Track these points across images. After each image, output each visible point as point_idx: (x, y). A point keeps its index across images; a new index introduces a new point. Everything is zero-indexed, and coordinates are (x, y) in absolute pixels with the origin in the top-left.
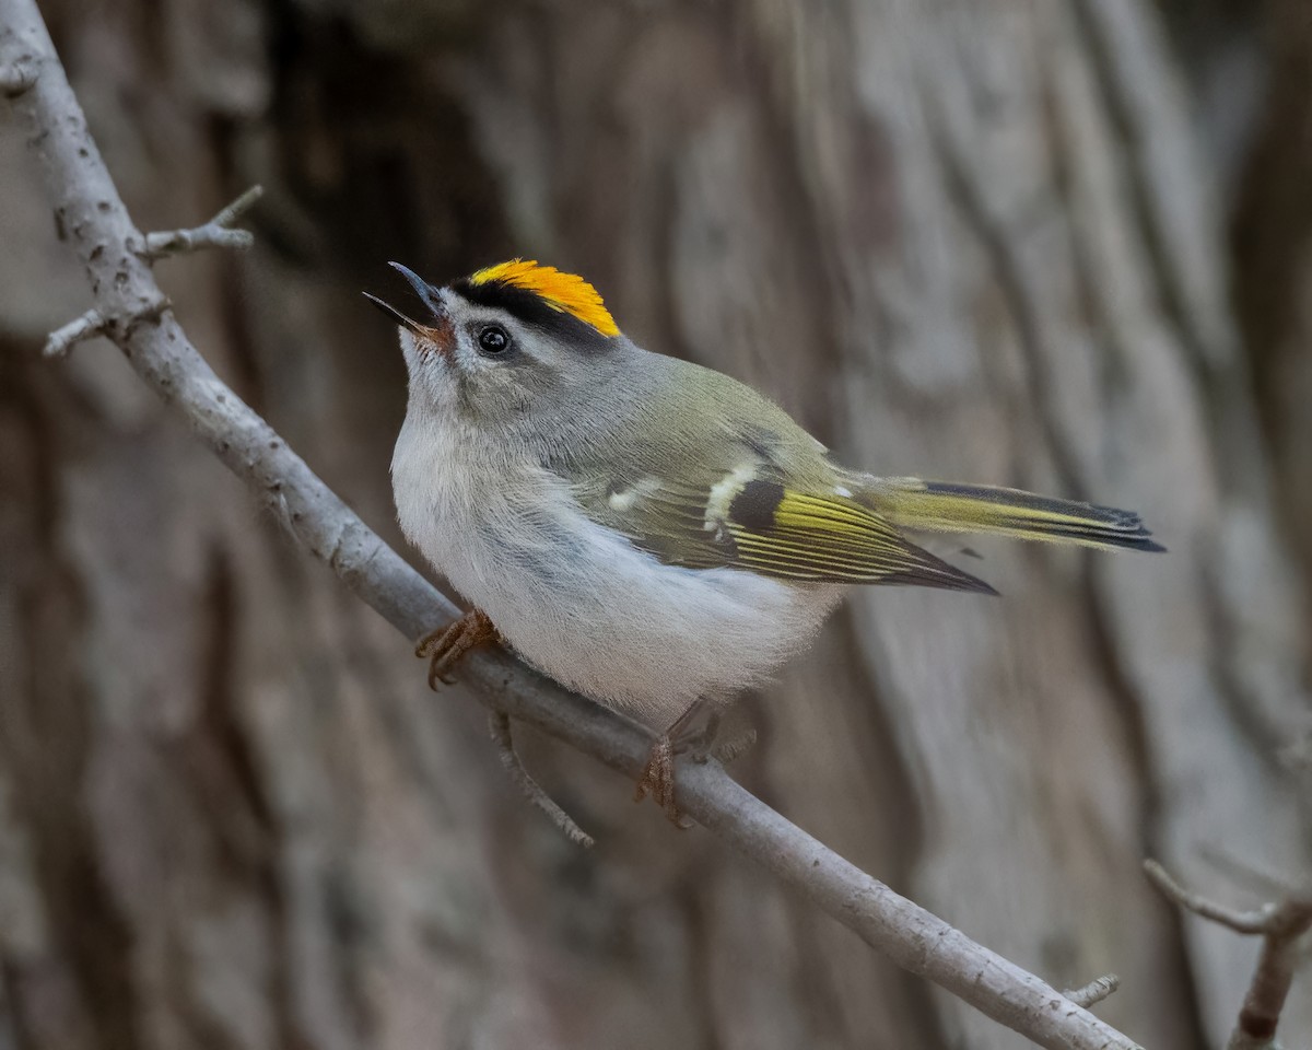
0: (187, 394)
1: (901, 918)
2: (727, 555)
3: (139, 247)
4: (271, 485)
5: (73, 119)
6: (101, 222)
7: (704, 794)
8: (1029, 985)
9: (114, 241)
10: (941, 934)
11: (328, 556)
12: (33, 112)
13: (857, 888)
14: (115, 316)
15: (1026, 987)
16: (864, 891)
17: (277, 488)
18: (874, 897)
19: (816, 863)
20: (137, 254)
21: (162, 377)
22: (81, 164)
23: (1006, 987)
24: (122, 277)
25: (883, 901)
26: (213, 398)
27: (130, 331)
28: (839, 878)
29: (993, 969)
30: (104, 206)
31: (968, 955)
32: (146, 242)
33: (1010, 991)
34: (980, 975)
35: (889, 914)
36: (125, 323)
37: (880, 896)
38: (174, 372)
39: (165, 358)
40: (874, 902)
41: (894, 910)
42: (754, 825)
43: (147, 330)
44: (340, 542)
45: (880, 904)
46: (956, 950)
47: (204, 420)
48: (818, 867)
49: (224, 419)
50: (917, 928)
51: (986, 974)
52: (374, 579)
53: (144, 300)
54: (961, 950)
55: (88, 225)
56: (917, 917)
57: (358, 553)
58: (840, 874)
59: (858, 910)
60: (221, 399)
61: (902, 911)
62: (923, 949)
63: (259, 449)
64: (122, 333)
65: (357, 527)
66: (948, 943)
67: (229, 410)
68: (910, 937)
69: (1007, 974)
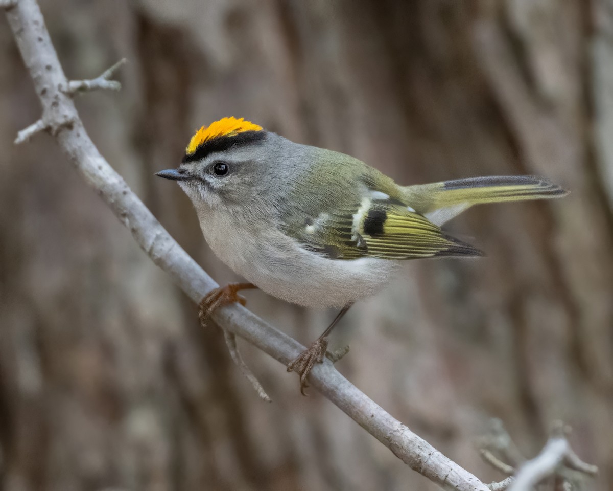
0: (84, 166)
1: (411, 446)
2: (363, 251)
3: (65, 88)
4: (122, 213)
5: (36, 23)
6: (46, 75)
7: (321, 378)
8: (470, 482)
9: (52, 86)
10: (430, 454)
11: (148, 249)
12: (16, 18)
13: (391, 430)
14: (51, 124)
15: (468, 484)
16: (395, 431)
17: (124, 215)
18: (399, 434)
19: (373, 416)
20: (64, 93)
21: (73, 156)
22: (39, 45)
23: (459, 483)
24: (55, 104)
25: (403, 436)
26: (96, 167)
27: (58, 132)
28: (382, 423)
29: (453, 473)
30: (49, 68)
31: (443, 466)
32: (68, 86)
33: (460, 485)
34: (447, 476)
35: (405, 444)
36: (55, 128)
37: (402, 434)
38: (78, 153)
39: (74, 146)
40: (398, 437)
41: (408, 441)
42: (344, 395)
43: (65, 132)
44: (153, 243)
45: (402, 438)
46: (436, 463)
47: (92, 179)
48: (373, 418)
49: (101, 179)
50: (418, 451)
51: (450, 476)
52: (169, 263)
53: (65, 116)
54: (439, 463)
55: (39, 78)
56: (419, 445)
57: (161, 250)
58: (384, 422)
59: (391, 440)
60: (100, 168)
61: (412, 442)
62: (421, 462)
63: (117, 194)
64: (54, 133)
65: (163, 236)
66: (432, 459)
67: (104, 173)
68: (414, 456)
69: (459, 476)
